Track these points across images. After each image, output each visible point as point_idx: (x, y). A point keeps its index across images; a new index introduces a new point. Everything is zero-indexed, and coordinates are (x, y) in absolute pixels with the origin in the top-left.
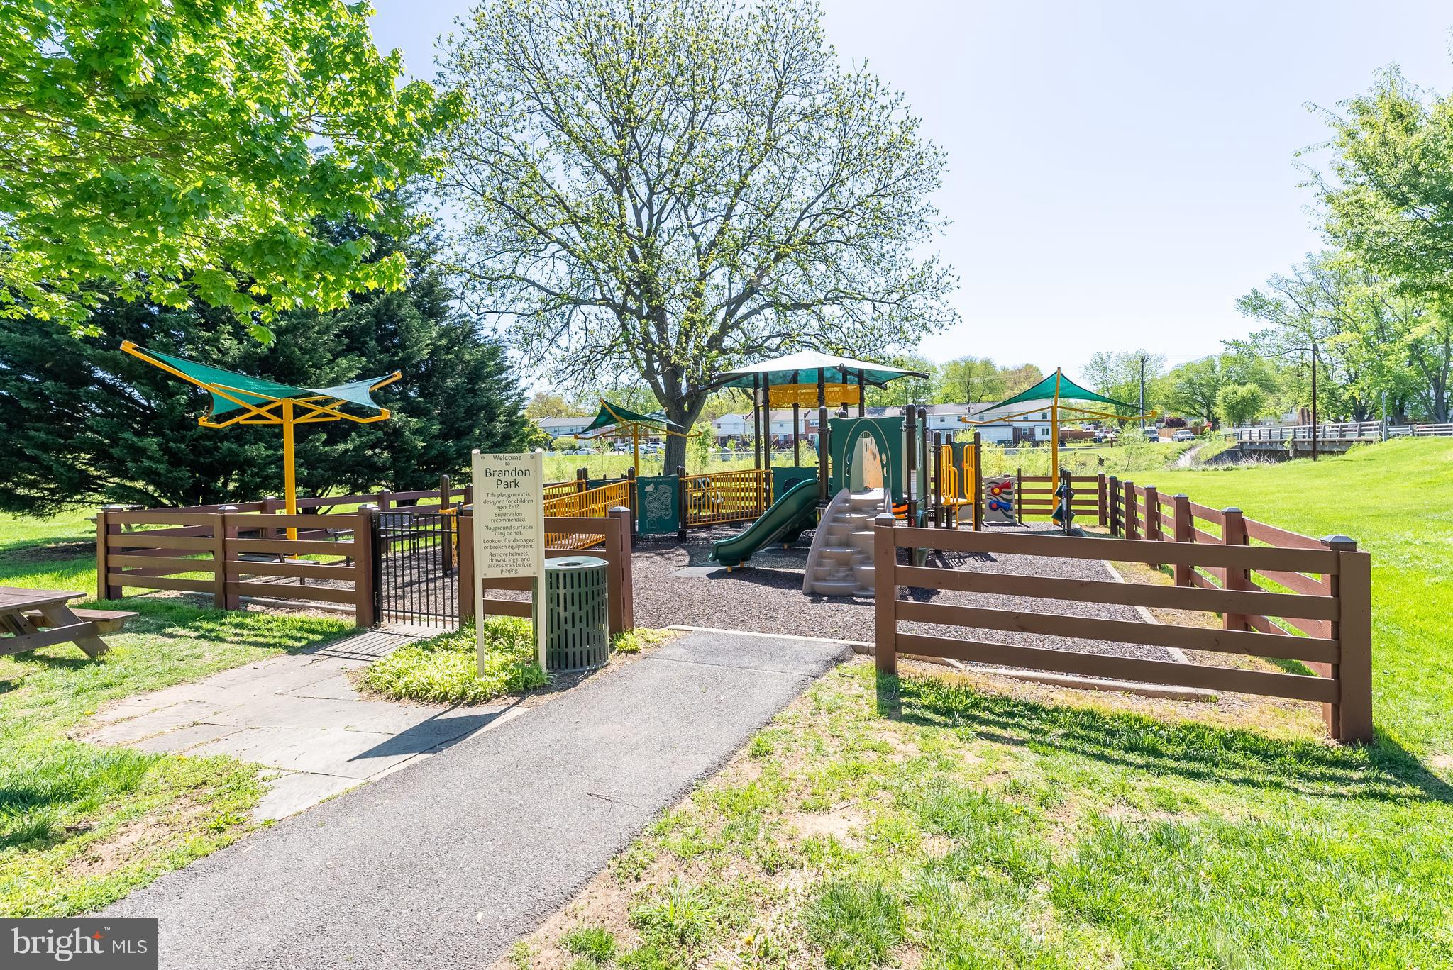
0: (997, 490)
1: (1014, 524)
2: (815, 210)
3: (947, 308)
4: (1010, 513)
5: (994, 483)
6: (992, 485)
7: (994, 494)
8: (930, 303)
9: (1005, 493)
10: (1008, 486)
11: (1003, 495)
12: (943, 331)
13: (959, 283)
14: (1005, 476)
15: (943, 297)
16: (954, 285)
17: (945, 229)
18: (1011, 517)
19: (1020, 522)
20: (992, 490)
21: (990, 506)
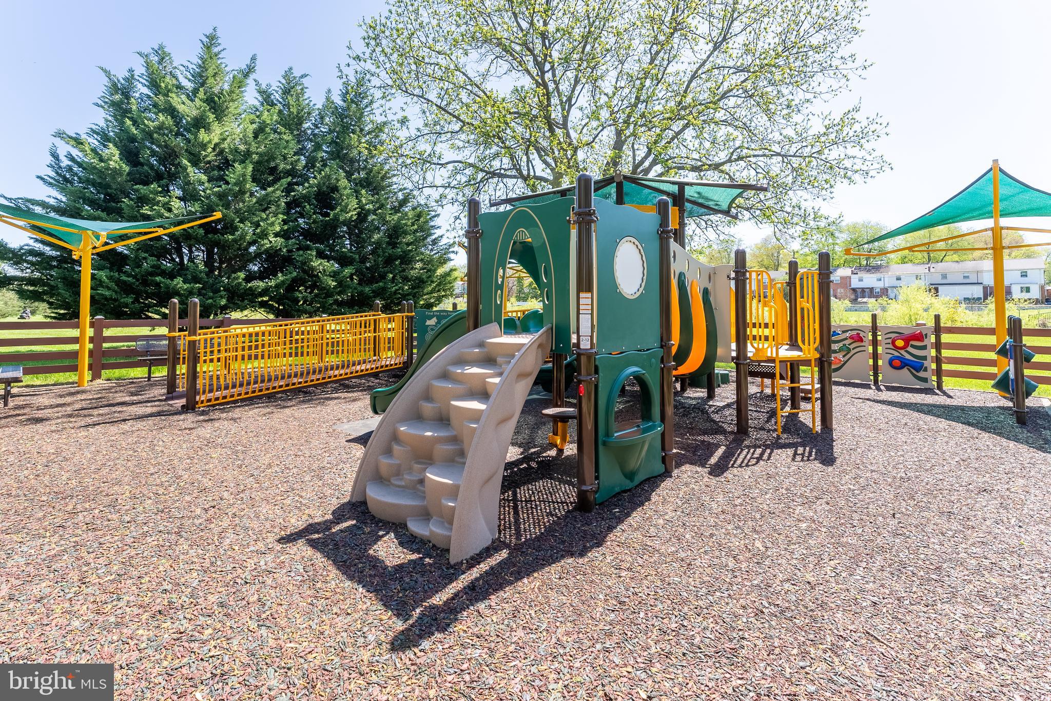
0: (900, 343)
1: (928, 391)
2: (708, 66)
3: (873, 156)
4: (922, 374)
5: (897, 333)
6: (893, 335)
7: (897, 348)
8: (851, 151)
9: (913, 346)
10: (920, 337)
11: (910, 349)
12: (869, 180)
13: (888, 130)
14: (918, 325)
15: (867, 146)
16: (882, 133)
17: (864, 73)
18: (925, 380)
19: (940, 387)
20: (893, 343)
21: (891, 363)
